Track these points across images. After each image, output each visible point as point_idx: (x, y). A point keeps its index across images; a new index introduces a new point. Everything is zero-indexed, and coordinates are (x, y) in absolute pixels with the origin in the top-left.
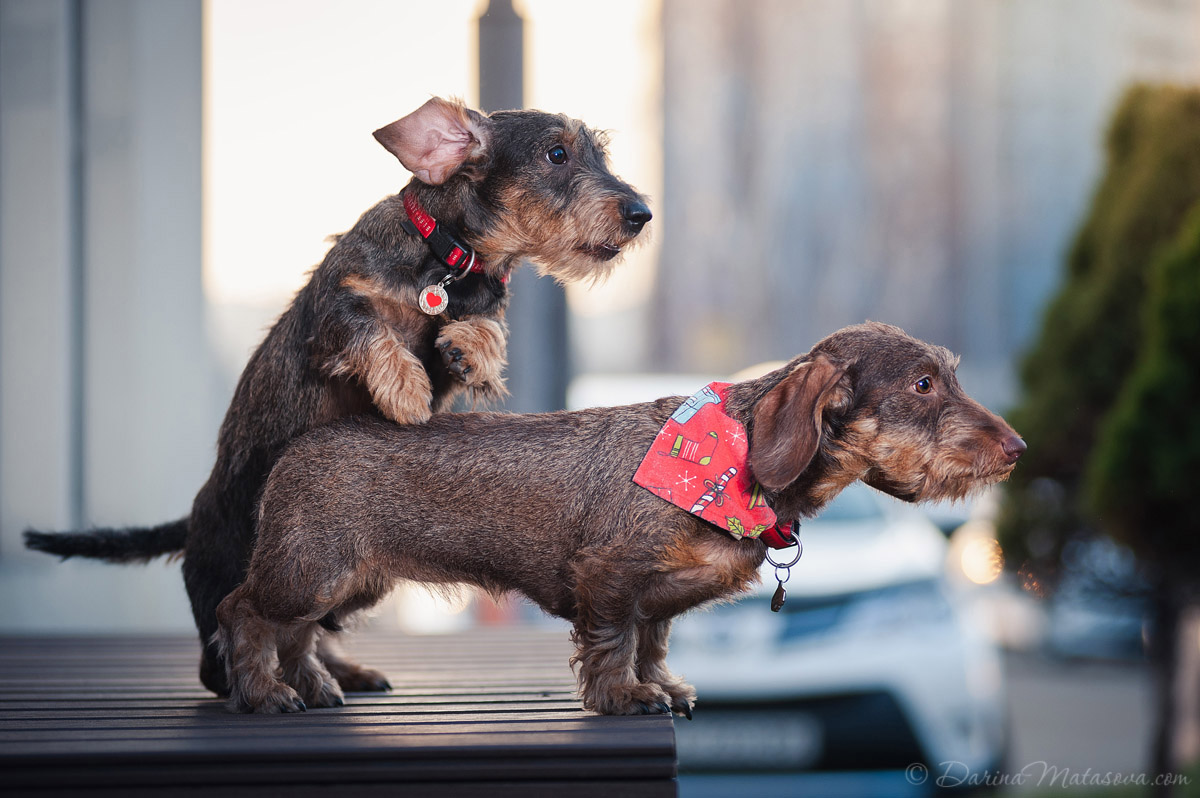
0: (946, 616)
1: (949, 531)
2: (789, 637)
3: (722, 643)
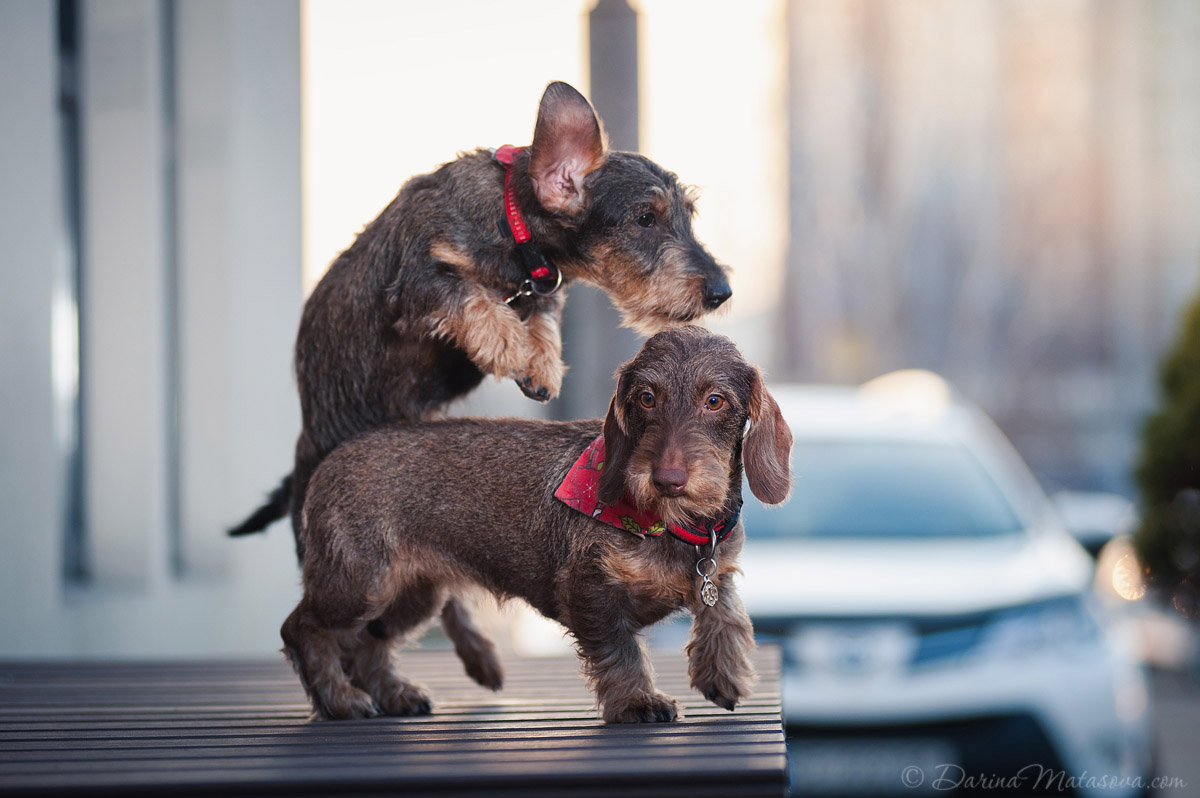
0: (1092, 635)
1: (1094, 548)
2: (921, 660)
3: (853, 665)
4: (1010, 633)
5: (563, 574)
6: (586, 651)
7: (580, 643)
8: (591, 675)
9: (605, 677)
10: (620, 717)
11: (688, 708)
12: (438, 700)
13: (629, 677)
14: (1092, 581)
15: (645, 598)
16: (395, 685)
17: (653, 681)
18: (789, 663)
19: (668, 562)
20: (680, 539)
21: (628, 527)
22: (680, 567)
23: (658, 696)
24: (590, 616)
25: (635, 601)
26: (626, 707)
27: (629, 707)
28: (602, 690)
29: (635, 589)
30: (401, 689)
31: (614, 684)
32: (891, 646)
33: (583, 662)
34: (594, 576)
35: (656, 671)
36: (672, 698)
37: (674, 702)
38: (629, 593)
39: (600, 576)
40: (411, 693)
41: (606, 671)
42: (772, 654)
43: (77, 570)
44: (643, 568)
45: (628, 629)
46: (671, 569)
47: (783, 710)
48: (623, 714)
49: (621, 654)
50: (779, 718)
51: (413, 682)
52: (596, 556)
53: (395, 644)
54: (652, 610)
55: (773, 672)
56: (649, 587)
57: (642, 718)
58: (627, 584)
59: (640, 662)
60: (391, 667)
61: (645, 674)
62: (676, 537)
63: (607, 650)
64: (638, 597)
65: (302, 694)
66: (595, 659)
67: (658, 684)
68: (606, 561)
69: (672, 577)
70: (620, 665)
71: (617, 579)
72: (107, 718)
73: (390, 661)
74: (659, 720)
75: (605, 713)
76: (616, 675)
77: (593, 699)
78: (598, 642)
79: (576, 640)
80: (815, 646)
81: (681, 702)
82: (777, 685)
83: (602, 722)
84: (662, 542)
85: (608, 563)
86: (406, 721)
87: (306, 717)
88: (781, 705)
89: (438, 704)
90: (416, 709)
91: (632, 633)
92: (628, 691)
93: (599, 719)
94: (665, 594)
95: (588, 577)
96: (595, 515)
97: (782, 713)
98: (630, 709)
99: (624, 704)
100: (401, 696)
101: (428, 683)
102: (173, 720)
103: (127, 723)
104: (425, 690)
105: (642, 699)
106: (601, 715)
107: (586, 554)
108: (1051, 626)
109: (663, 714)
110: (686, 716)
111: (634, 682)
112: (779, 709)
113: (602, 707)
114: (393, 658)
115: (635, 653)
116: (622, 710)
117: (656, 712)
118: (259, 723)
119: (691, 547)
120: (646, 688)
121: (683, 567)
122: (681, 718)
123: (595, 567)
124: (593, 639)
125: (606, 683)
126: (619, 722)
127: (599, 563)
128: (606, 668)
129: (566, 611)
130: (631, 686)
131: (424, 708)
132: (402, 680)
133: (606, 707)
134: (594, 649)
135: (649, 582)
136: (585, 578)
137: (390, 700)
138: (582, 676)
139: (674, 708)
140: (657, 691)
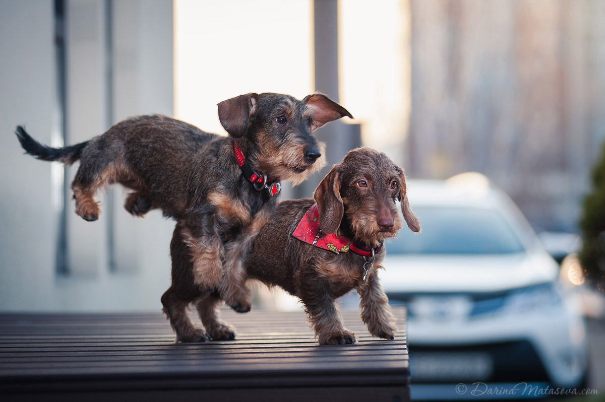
0: (558, 302)
1: (559, 259)
2: (475, 314)
3: (441, 316)
4: (518, 301)
5: (297, 273)
6: (308, 310)
7: (306, 306)
8: (312, 322)
9: (319, 323)
10: (328, 342)
11: (360, 337)
12: (239, 333)
13: (330, 322)
14: (558, 276)
15: (338, 283)
16: (217, 325)
17: (342, 324)
18: (410, 315)
19: (349, 265)
20: (356, 253)
21: (331, 249)
22: (356, 268)
23: (345, 331)
24: (310, 293)
25: (333, 286)
26: (330, 337)
27: (332, 337)
28: (318, 329)
29: (333, 280)
30: (221, 327)
31: (323, 326)
32: (460, 307)
33: (308, 315)
34: (312, 274)
35: (344, 319)
36: (353, 332)
37: (354, 334)
38: (330, 282)
39: (315, 274)
40: (225, 329)
41: (319, 320)
42: (402, 311)
43: (63, 268)
44: (337, 268)
45: (329, 299)
46: (351, 268)
47: (407, 338)
48: (329, 340)
49: (326, 311)
50: (405, 342)
51: (226, 324)
52: (313, 264)
53: (217, 306)
54: (341, 289)
55: (402, 319)
56: (340, 277)
57: (339, 342)
58: (328, 277)
59: (336, 315)
60: (216, 317)
61: (338, 321)
62: (353, 252)
63: (319, 309)
64: (335, 283)
65: (171, 330)
66: (314, 314)
67: (344, 325)
68: (318, 266)
69: (351, 273)
70: (326, 316)
71: (323, 274)
72: (78, 341)
73: (215, 314)
74: (347, 343)
75: (319, 340)
76: (325, 321)
77: (314, 333)
78: (315, 305)
79: (304, 304)
80: (423, 307)
81: (357, 334)
82: (404, 326)
83: (318, 344)
84: (347, 255)
85: (319, 267)
86: (223, 343)
87: (173, 341)
88: (407, 336)
89: (238, 335)
90: (228, 336)
91: (331, 301)
92: (331, 329)
93: (317, 342)
94: (348, 280)
95: (309, 274)
96: (313, 243)
97: (407, 340)
98: (332, 338)
99: (329, 335)
100: (221, 331)
101: (234, 325)
102: (109, 342)
103: (87, 344)
104: (232, 328)
105: (338, 333)
106: (317, 340)
107: (308, 263)
108: (538, 297)
109: (349, 340)
110: (359, 341)
111: (333, 325)
112: (405, 338)
113: (317, 337)
114: (216, 312)
115: (333, 311)
116: (329, 338)
117: (345, 339)
118: (151, 344)
119: (362, 257)
120: (339, 327)
121: (357, 267)
122: (357, 343)
123: (312, 270)
124: (312, 304)
125: (319, 326)
126: (328, 344)
127: (315, 267)
128: (319, 318)
129: (299, 291)
130: (332, 327)
131: (231, 336)
132: (221, 323)
133: (320, 337)
134: (313, 309)
135: (340, 275)
136: (308, 275)
137: (215, 333)
138: (308, 322)
139: (354, 338)
140: (345, 329)
